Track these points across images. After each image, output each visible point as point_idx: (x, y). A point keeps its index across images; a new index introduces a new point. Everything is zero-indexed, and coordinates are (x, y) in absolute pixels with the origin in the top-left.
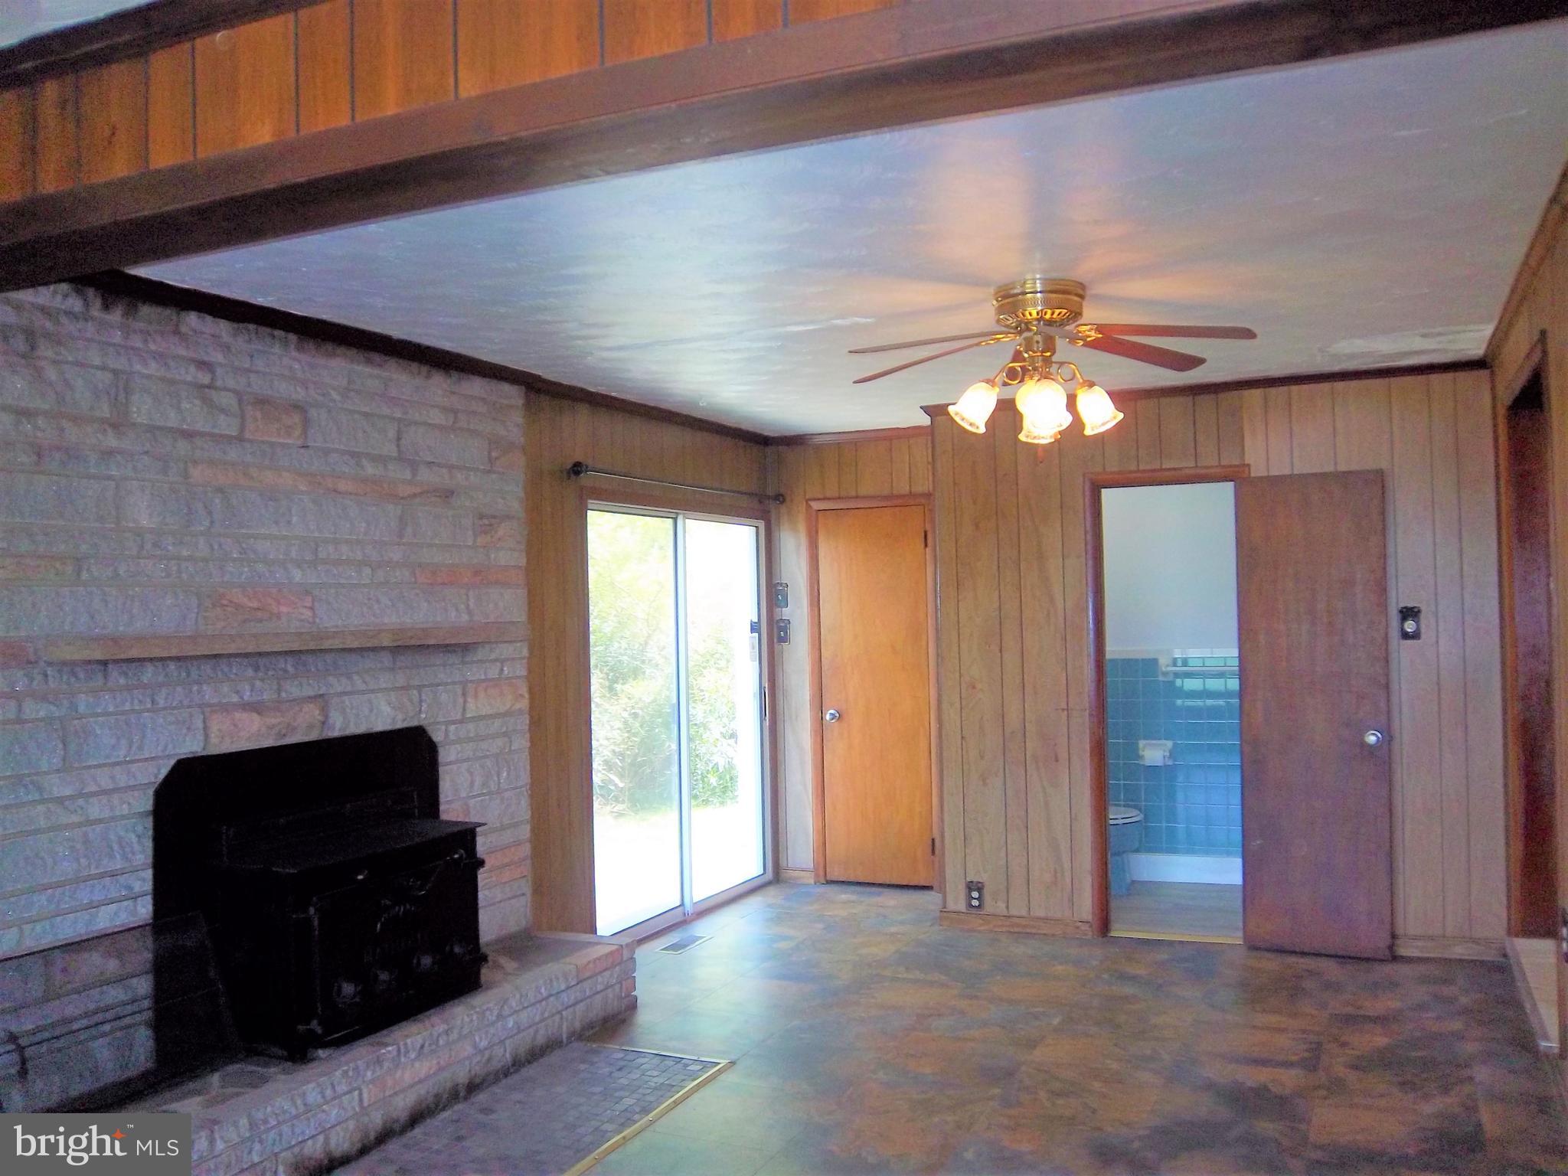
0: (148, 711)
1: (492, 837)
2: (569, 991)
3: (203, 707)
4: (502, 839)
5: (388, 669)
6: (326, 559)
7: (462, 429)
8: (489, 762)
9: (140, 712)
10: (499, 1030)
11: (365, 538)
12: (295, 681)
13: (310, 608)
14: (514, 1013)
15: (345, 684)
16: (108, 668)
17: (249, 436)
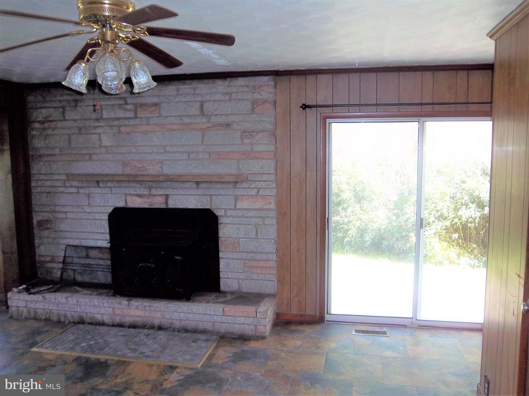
0: (110, 194)
1: (252, 255)
2: (218, 316)
3: (125, 194)
4: (258, 256)
5: (195, 188)
6: (168, 151)
7: (234, 99)
8: (250, 226)
9: (107, 194)
10: (176, 315)
11: (185, 144)
12: (155, 189)
13: (160, 167)
14: (184, 313)
15: (175, 192)
16: (98, 182)
17: (138, 116)
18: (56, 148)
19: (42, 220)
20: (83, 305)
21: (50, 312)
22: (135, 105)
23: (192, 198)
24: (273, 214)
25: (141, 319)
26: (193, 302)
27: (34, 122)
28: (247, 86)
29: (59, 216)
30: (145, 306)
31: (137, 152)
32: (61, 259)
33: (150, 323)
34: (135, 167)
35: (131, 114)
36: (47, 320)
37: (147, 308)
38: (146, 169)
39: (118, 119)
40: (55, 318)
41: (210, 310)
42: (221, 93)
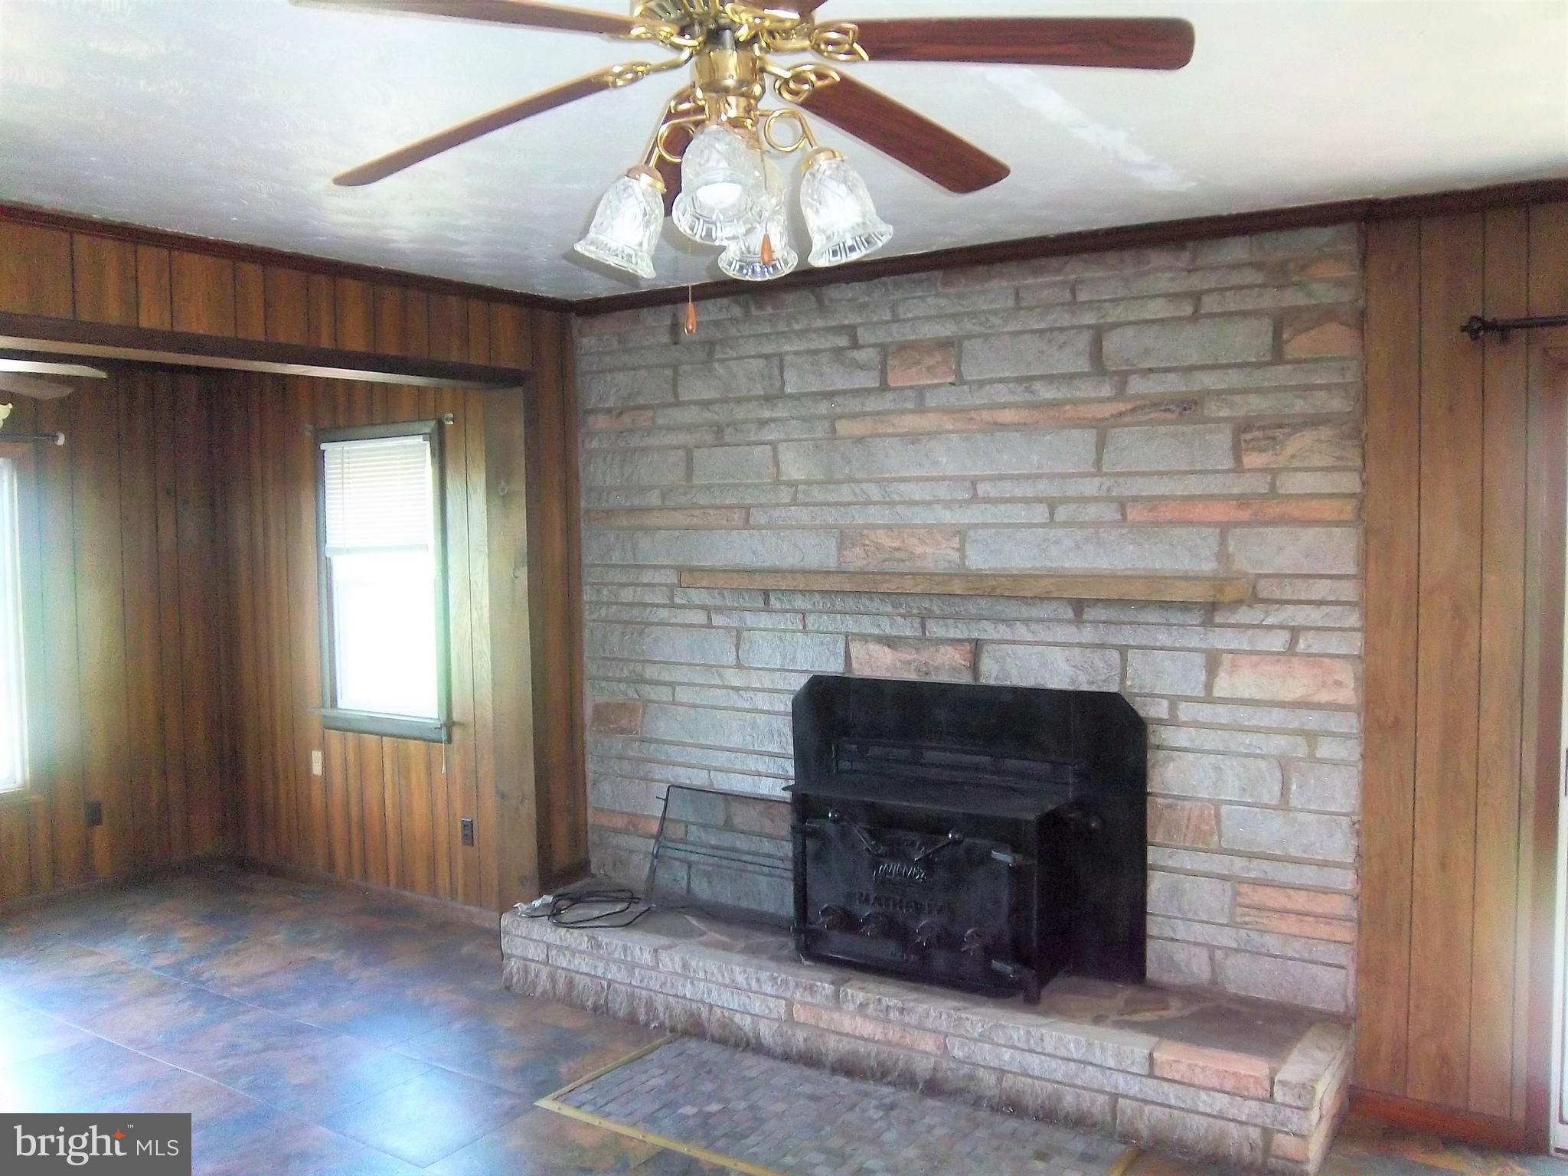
0: (799, 631)
1: (1266, 865)
2: (1129, 1077)
3: (847, 635)
4: (1288, 873)
5: (1069, 621)
6: (984, 498)
7: (1211, 315)
8: (1263, 764)
9: (794, 631)
10: (985, 1053)
11: (1040, 471)
12: (940, 622)
13: (958, 550)
14: (1014, 1047)
15: (1003, 631)
16: (766, 594)
17: (892, 385)
18: (652, 487)
19: (607, 705)
20: (700, 980)
21: (609, 987)
22: (883, 349)
23: (1058, 656)
24: (1350, 723)
25: (873, 1048)
26: (1045, 1014)
27: (594, 411)
28: (1259, 266)
29: (653, 697)
30: (888, 1008)
31: (887, 499)
32: (654, 828)
33: (901, 1064)
34: (879, 547)
35: (867, 380)
36: (601, 1011)
37: (893, 1015)
38: (912, 553)
39: (830, 395)
40: (621, 1008)
41: (1103, 1049)
42: (1166, 295)
